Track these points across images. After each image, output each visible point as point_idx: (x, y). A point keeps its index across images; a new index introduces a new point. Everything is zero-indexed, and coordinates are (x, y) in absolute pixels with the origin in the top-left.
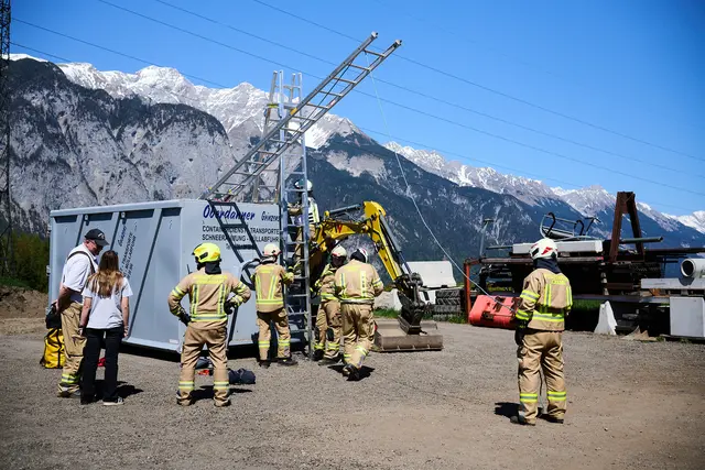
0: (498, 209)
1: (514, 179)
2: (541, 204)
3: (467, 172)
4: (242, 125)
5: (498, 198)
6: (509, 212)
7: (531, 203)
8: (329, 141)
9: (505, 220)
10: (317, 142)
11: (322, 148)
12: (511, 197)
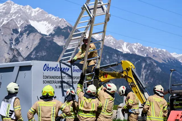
0: (144, 65)
1: (152, 49)
2: (166, 61)
3: (127, 46)
4: (8, 23)
5: (144, 59)
6: (149, 66)
7: (161, 61)
8: (54, 30)
9: (148, 71)
10: (48, 31)
11: (51, 34)
12: (150, 58)
